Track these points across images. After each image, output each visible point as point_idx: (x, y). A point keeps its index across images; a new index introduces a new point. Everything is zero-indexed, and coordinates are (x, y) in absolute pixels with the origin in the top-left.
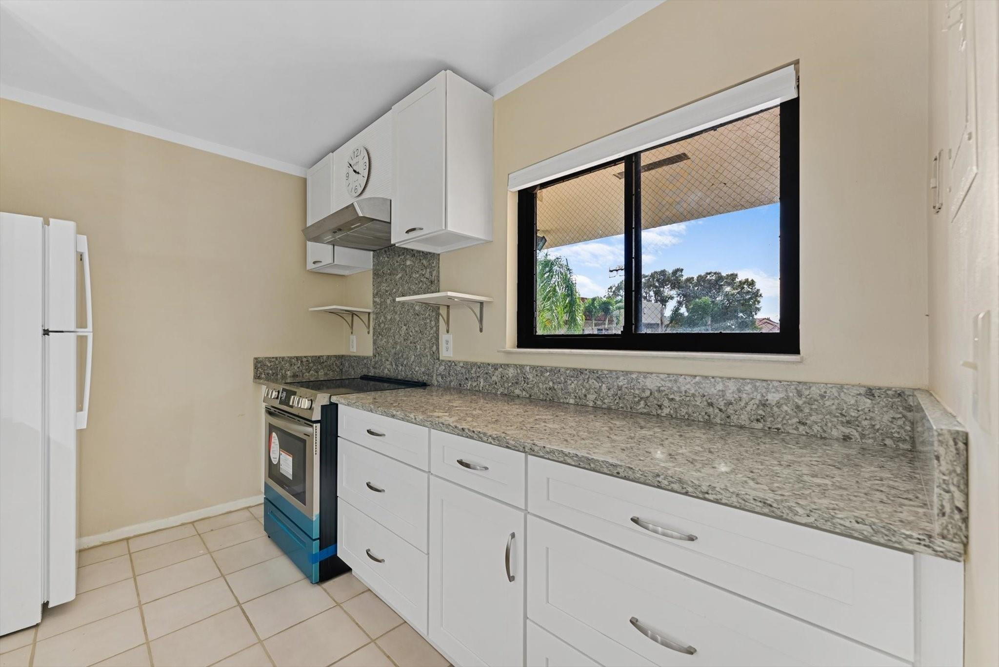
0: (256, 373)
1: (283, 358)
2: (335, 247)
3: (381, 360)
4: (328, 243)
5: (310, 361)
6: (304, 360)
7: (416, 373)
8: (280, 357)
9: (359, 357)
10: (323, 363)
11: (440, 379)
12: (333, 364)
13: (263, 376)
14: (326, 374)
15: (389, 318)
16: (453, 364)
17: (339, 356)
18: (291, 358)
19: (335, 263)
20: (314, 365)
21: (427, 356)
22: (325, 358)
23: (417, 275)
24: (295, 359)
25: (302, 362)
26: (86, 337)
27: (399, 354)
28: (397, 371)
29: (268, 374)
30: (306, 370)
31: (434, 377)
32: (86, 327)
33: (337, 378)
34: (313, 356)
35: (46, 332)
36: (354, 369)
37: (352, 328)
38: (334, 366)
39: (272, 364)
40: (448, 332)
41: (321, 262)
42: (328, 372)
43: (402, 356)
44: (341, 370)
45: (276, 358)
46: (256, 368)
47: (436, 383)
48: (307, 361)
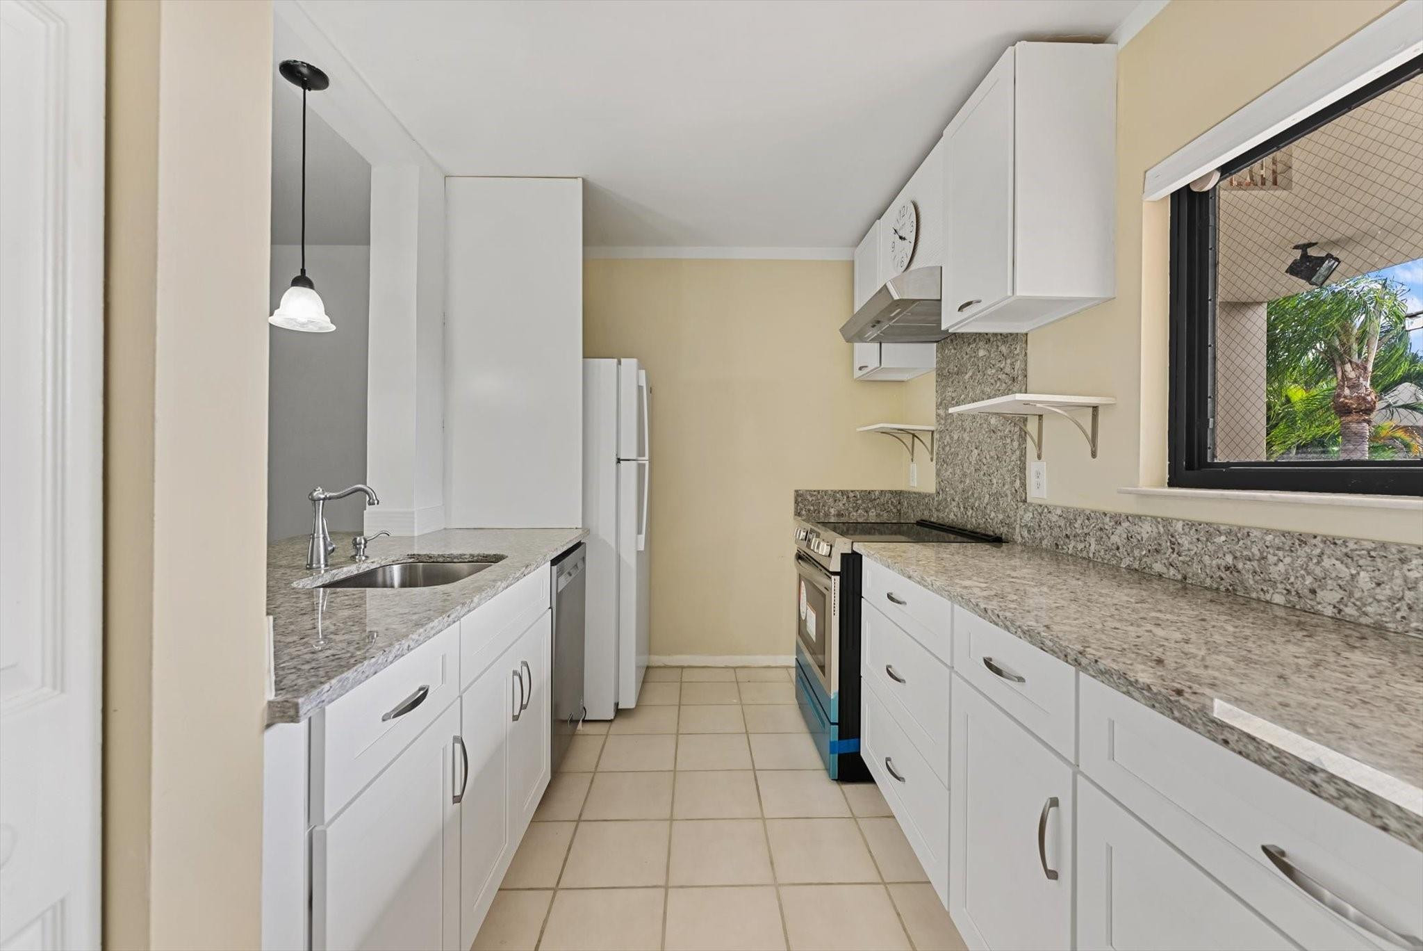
0: (796, 508)
1: (826, 492)
2: (883, 344)
3: (946, 499)
4: (873, 340)
5: (859, 497)
6: (851, 495)
7: (991, 521)
8: (822, 491)
9: (919, 494)
10: (875, 499)
11: (1025, 534)
12: (887, 502)
13: (804, 512)
14: (878, 515)
15: (956, 437)
16: (1046, 510)
17: (896, 491)
18: (835, 492)
19: (883, 366)
20: (863, 502)
21: (1006, 495)
22: (877, 493)
23: (994, 371)
24: (840, 493)
25: (848, 497)
26: (644, 465)
27: (968, 492)
28: (966, 517)
29: (809, 510)
30: (853, 508)
31: (1017, 530)
32: (644, 456)
33: (894, 521)
34: (862, 491)
35: (619, 461)
36: (913, 511)
37: (913, 454)
38: (890, 505)
39: (814, 498)
40: (1039, 457)
41: (866, 367)
42: (882, 513)
43: (973, 494)
44: (899, 511)
45: (819, 492)
46: (796, 502)
47: (1020, 539)
48: (855, 496)
